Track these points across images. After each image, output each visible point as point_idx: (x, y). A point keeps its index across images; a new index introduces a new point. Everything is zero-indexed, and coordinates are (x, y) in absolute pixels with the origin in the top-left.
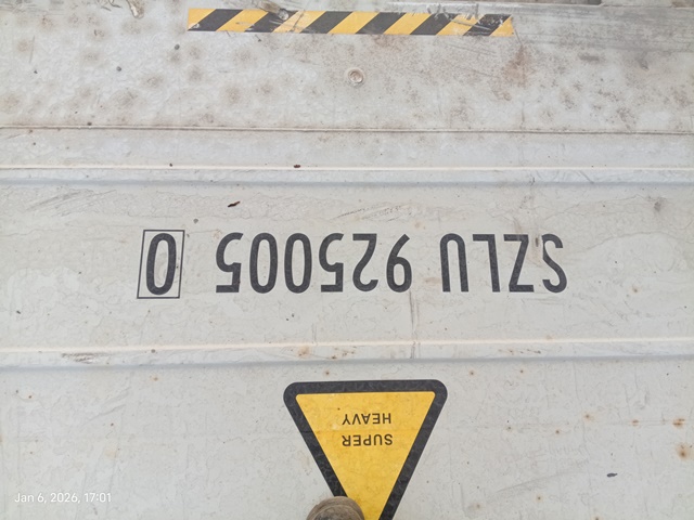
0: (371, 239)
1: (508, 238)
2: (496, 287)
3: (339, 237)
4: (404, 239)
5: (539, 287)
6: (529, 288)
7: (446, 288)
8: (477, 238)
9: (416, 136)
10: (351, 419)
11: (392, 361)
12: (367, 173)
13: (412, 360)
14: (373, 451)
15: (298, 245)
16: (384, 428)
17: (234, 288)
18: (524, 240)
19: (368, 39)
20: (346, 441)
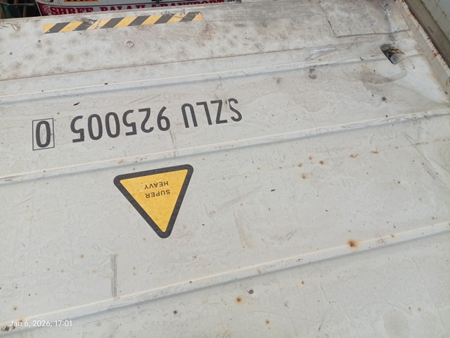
0: (148, 110)
1: (212, 102)
2: (210, 123)
3: (132, 111)
4: (164, 108)
5: (230, 120)
6: (226, 121)
7: (187, 126)
8: (198, 104)
9: (163, 65)
10: (149, 186)
11: (165, 159)
12: (141, 83)
13: (175, 158)
14: (161, 197)
15: (112, 117)
16: (165, 188)
17: (82, 139)
18: (220, 102)
19: (134, 28)
20: (148, 196)
